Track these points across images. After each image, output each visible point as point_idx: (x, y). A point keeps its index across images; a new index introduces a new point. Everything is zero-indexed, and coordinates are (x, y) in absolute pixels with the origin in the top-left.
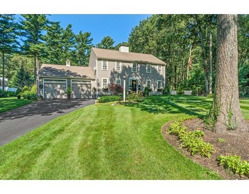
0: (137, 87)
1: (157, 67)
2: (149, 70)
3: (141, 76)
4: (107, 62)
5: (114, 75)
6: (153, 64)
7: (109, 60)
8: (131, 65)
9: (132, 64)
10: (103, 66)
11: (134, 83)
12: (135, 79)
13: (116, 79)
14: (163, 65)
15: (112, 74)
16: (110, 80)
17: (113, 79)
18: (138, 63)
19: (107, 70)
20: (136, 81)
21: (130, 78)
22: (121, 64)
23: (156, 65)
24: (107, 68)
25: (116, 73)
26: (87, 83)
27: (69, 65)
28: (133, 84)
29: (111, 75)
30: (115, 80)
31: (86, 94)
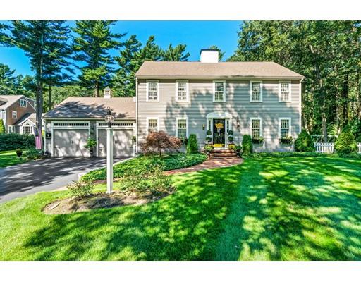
0: (226, 133)
1: (278, 88)
2: (256, 94)
3: (236, 110)
4: (158, 84)
5: (174, 112)
6: (266, 81)
7: (162, 80)
8: (212, 88)
9: (214, 84)
10: (150, 94)
11: (219, 126)
12: (223, 117)
13: (177, 119)
14: (295, 81)
15: (169, 109)
16: (166, 123)
17: (171, 120)
18: (229, 80)
19: (158, 100)
20: (222, 121)
21: (209, 116)
22: (188, 87)
23: (275, 81)
24: (158, 96)
25: (177, 106)
26: (126, 127)
27: (109, 97)
28: (215, 128)
29: (167, 111)
30: (175, 120)
31: (125, 149)
